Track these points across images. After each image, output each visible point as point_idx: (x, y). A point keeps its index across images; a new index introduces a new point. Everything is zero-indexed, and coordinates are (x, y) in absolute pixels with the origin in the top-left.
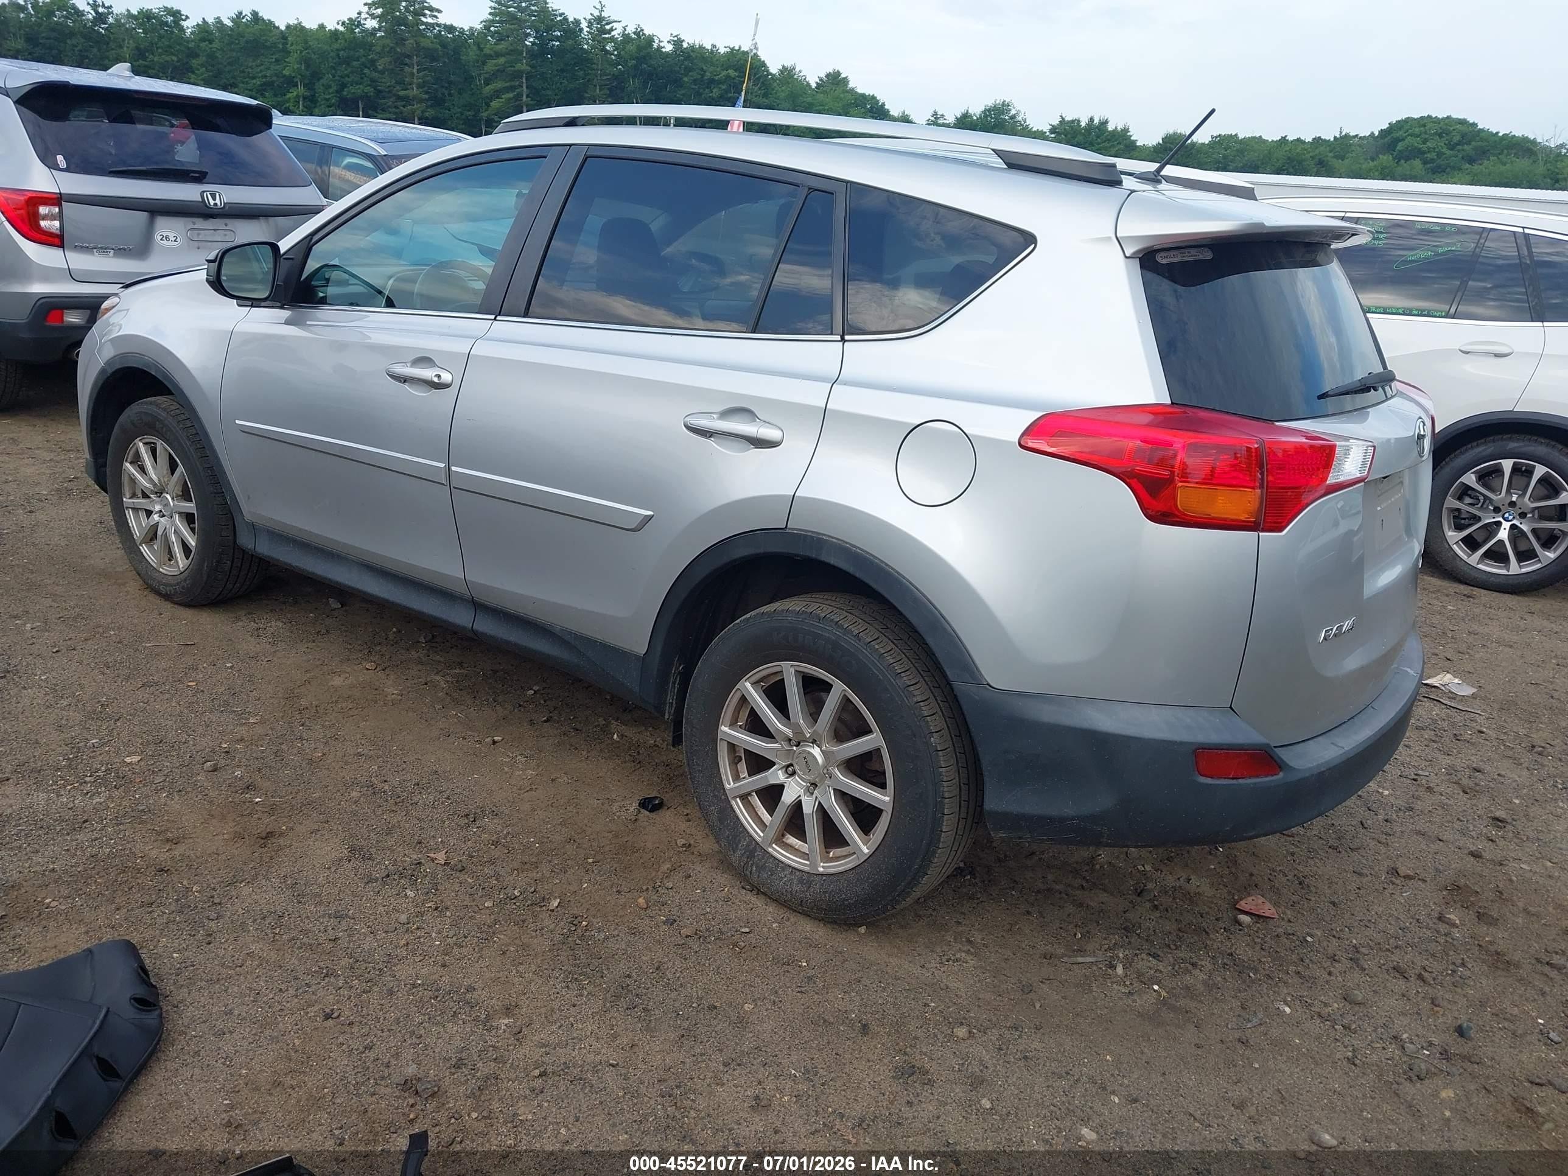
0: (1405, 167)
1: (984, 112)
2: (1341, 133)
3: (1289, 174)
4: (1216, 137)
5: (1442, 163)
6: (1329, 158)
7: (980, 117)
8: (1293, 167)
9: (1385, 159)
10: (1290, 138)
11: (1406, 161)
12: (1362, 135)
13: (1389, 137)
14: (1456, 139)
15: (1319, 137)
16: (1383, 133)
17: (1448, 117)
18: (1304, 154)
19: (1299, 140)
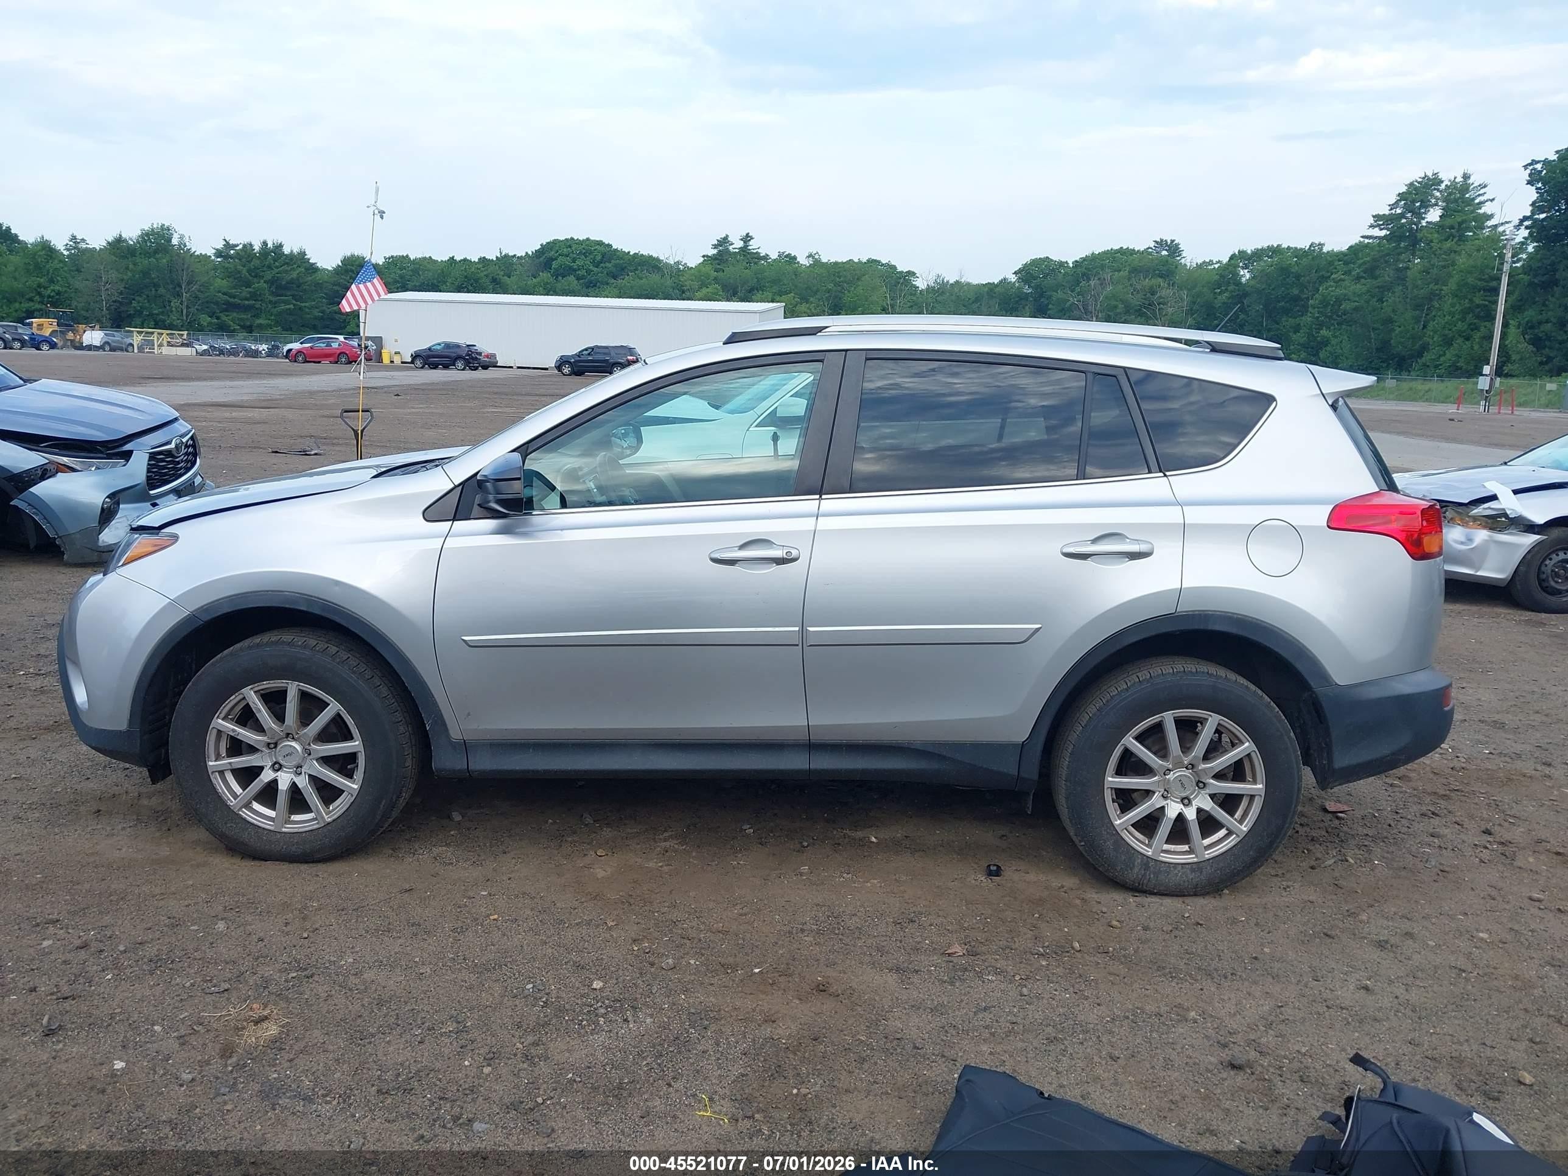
0: (563, 283)
1: (142, 236)
2: (501, 253)
3: (468, 292)
4: (389, 258)
5: (592, 278)
6: (501, 277)
7: (138, 242)
8: (471, 285)
9: (545, 276)
10: (458, 258)
11: (563, 277)
12: (519, 255)
13: (544, 257)
14: (599, 258)
15: (484, 258)
16: (539, 253)
17: (588, 239)
18: (478, 273)
19: (465, 260)
